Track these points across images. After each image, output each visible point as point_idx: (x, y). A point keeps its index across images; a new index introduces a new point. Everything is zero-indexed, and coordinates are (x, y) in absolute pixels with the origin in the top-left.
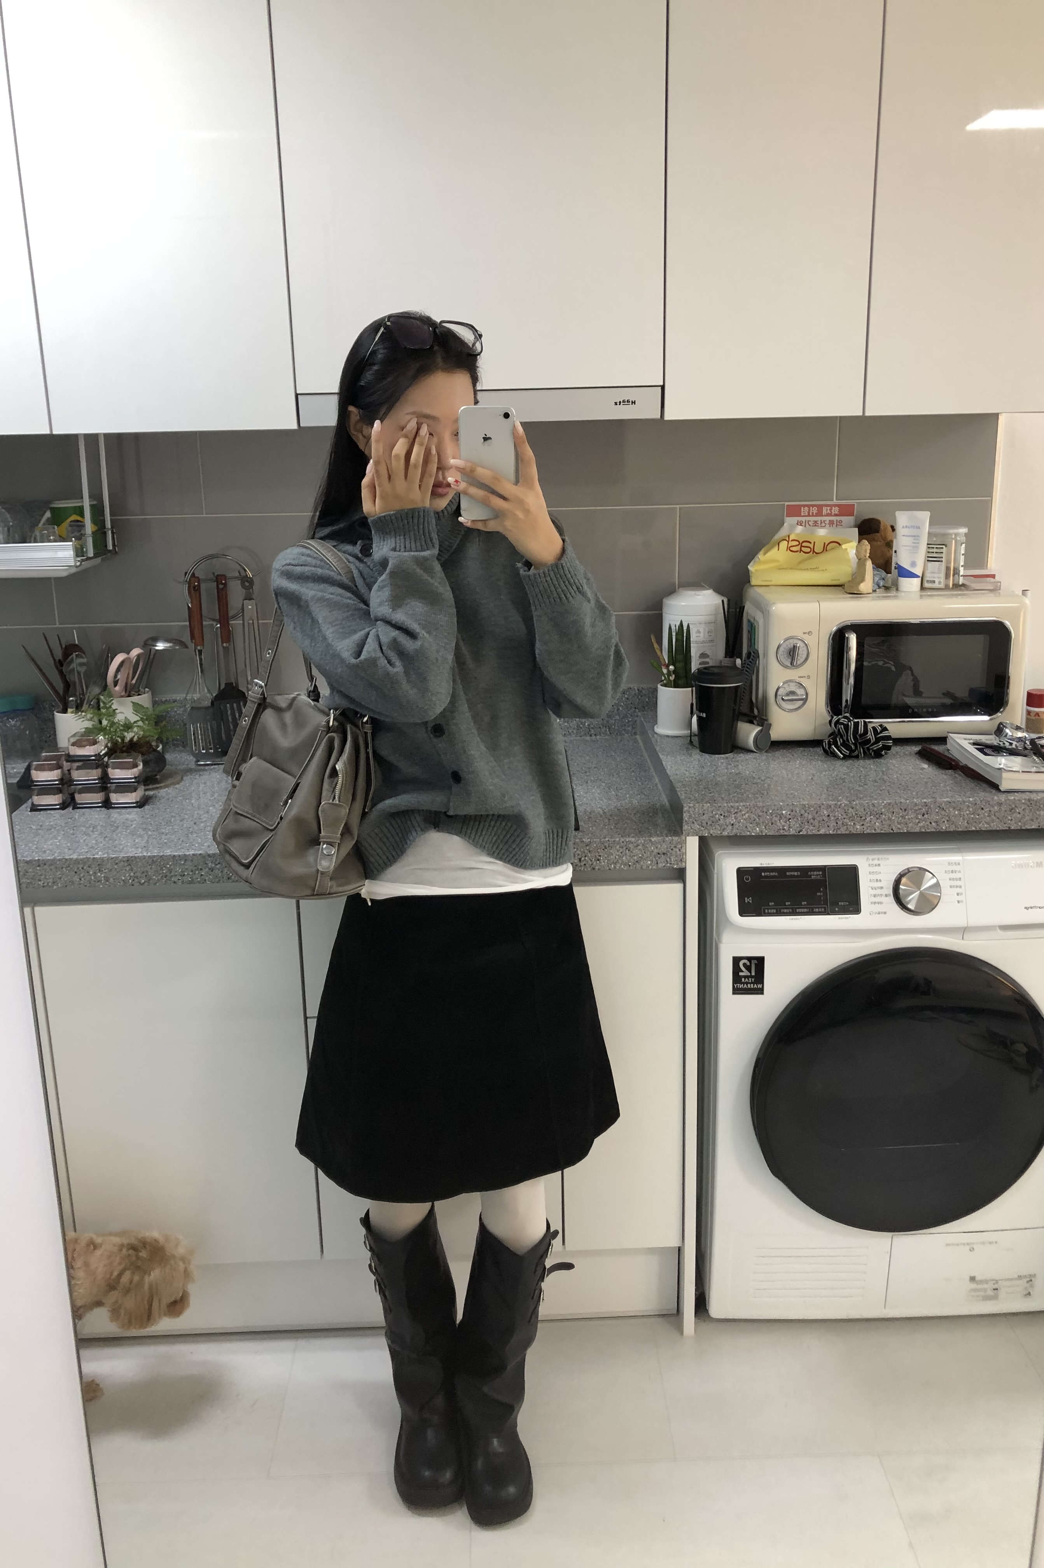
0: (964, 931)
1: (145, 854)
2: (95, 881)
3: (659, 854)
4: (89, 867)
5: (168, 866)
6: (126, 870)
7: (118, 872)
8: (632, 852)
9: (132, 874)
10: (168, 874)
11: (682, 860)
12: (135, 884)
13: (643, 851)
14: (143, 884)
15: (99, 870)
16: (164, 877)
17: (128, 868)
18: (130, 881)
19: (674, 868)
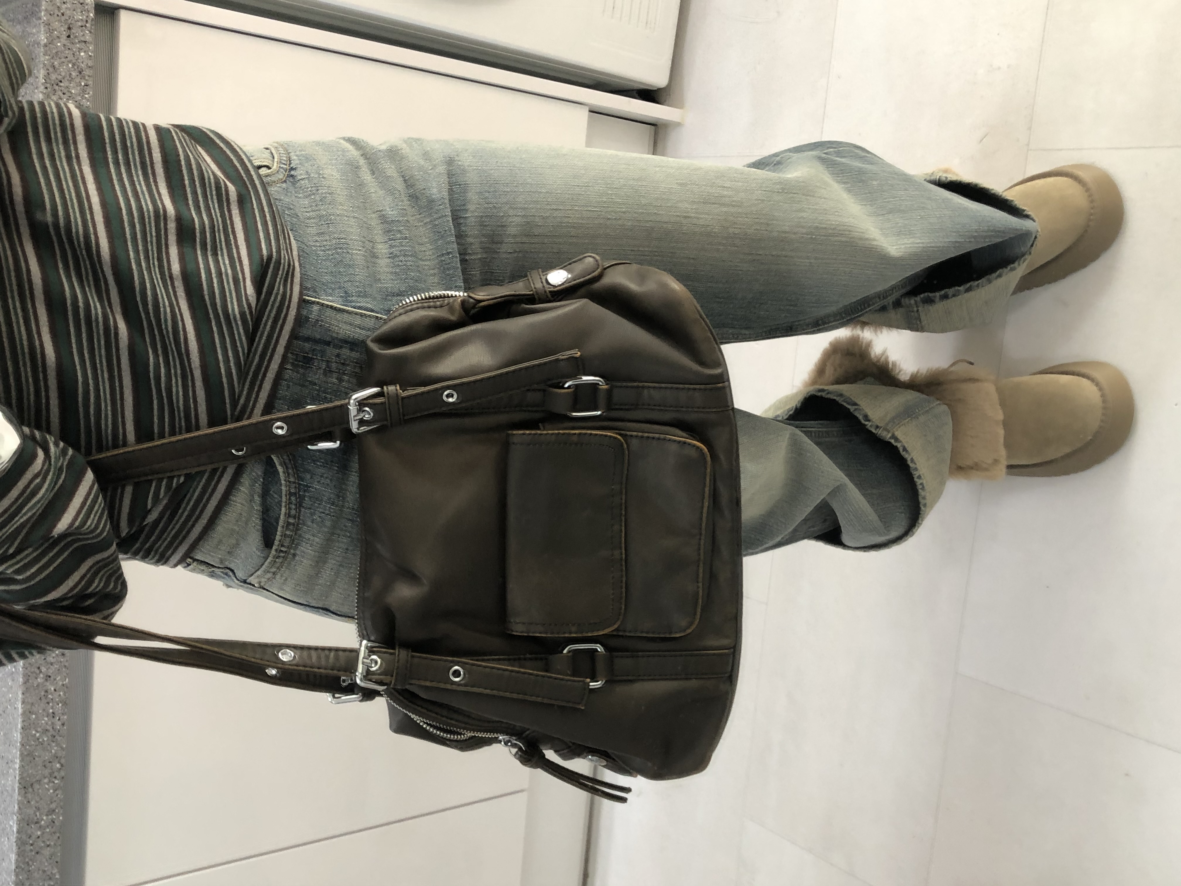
1: (17, 766)
2: (52, 827)
3: (69, 36)
4: (30, 837)
5: (38, 735)
6: (38, 789)
7: (41, 799)
8: (64, 78)
9: (46, 781)
10: (49, 734)
12: (63, 773)
13: (63, 60)
14: (62, 765)
15: (36, 823)
16: (54, 740)
17: (36, 786)
18: (56, 782)
19: (92, 20)
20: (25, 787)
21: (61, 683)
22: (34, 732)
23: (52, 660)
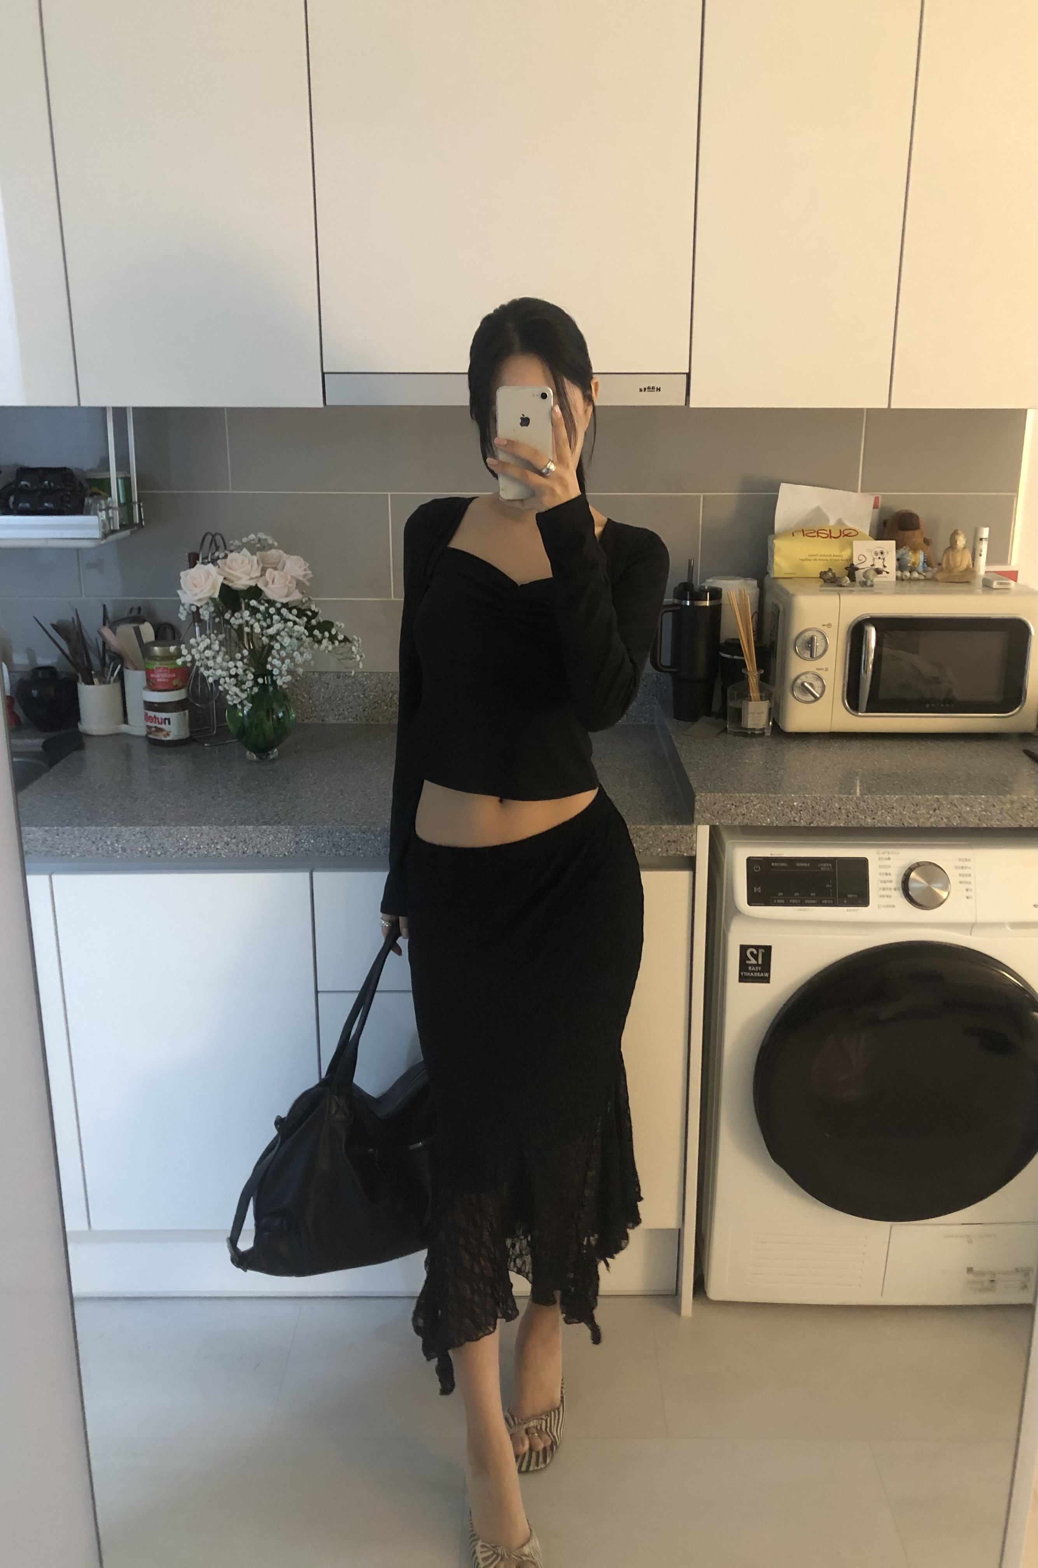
0: (972, 926)
2: (113, 851)
3: (669, 841)
4: (107, 837)
5: (185, 839)
7: (136, 843)
8: (642, 839)
9: (149, 846)
10: (185, 846)
11: (693, 848)
12: (152, 856)
13: (653, 838)
14: (159, 856)
15: (117, 841)
16: (180, 850)
17: (145, 840)
18: (147, 852)
19: (683, 855)
20: (145, 832)
21: (222, 852)
22: (187, 836)
23: (240, 847)
